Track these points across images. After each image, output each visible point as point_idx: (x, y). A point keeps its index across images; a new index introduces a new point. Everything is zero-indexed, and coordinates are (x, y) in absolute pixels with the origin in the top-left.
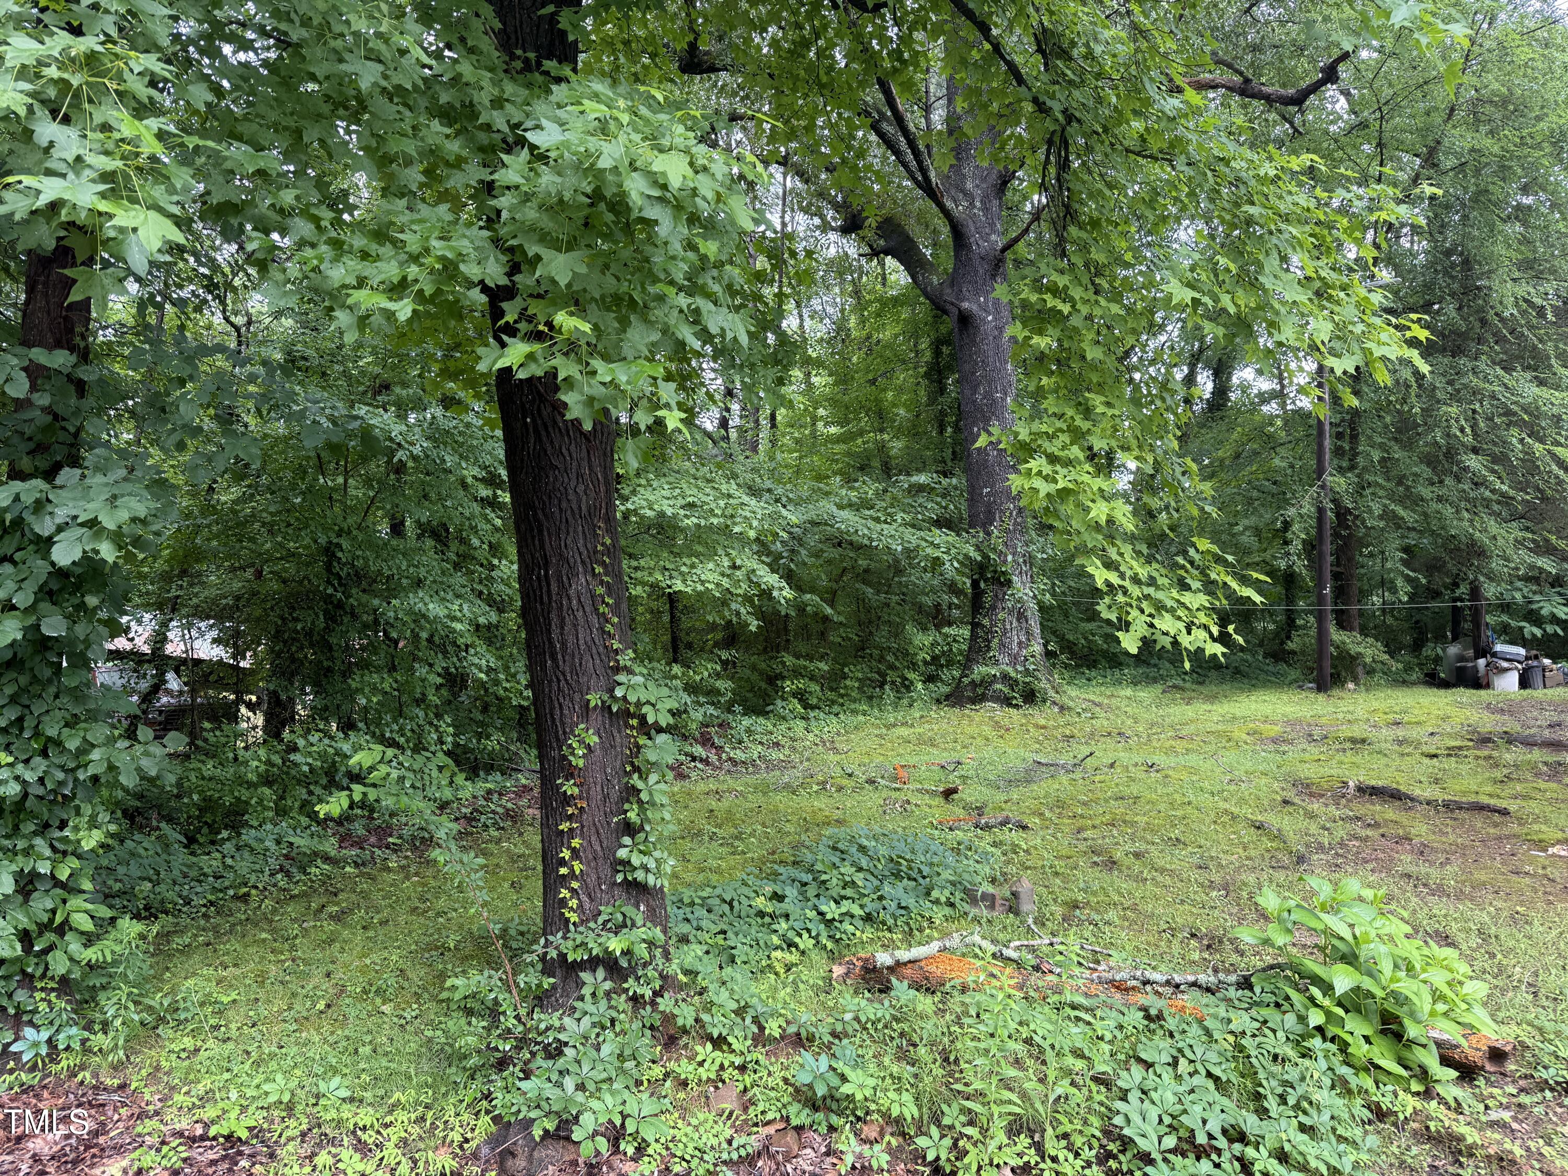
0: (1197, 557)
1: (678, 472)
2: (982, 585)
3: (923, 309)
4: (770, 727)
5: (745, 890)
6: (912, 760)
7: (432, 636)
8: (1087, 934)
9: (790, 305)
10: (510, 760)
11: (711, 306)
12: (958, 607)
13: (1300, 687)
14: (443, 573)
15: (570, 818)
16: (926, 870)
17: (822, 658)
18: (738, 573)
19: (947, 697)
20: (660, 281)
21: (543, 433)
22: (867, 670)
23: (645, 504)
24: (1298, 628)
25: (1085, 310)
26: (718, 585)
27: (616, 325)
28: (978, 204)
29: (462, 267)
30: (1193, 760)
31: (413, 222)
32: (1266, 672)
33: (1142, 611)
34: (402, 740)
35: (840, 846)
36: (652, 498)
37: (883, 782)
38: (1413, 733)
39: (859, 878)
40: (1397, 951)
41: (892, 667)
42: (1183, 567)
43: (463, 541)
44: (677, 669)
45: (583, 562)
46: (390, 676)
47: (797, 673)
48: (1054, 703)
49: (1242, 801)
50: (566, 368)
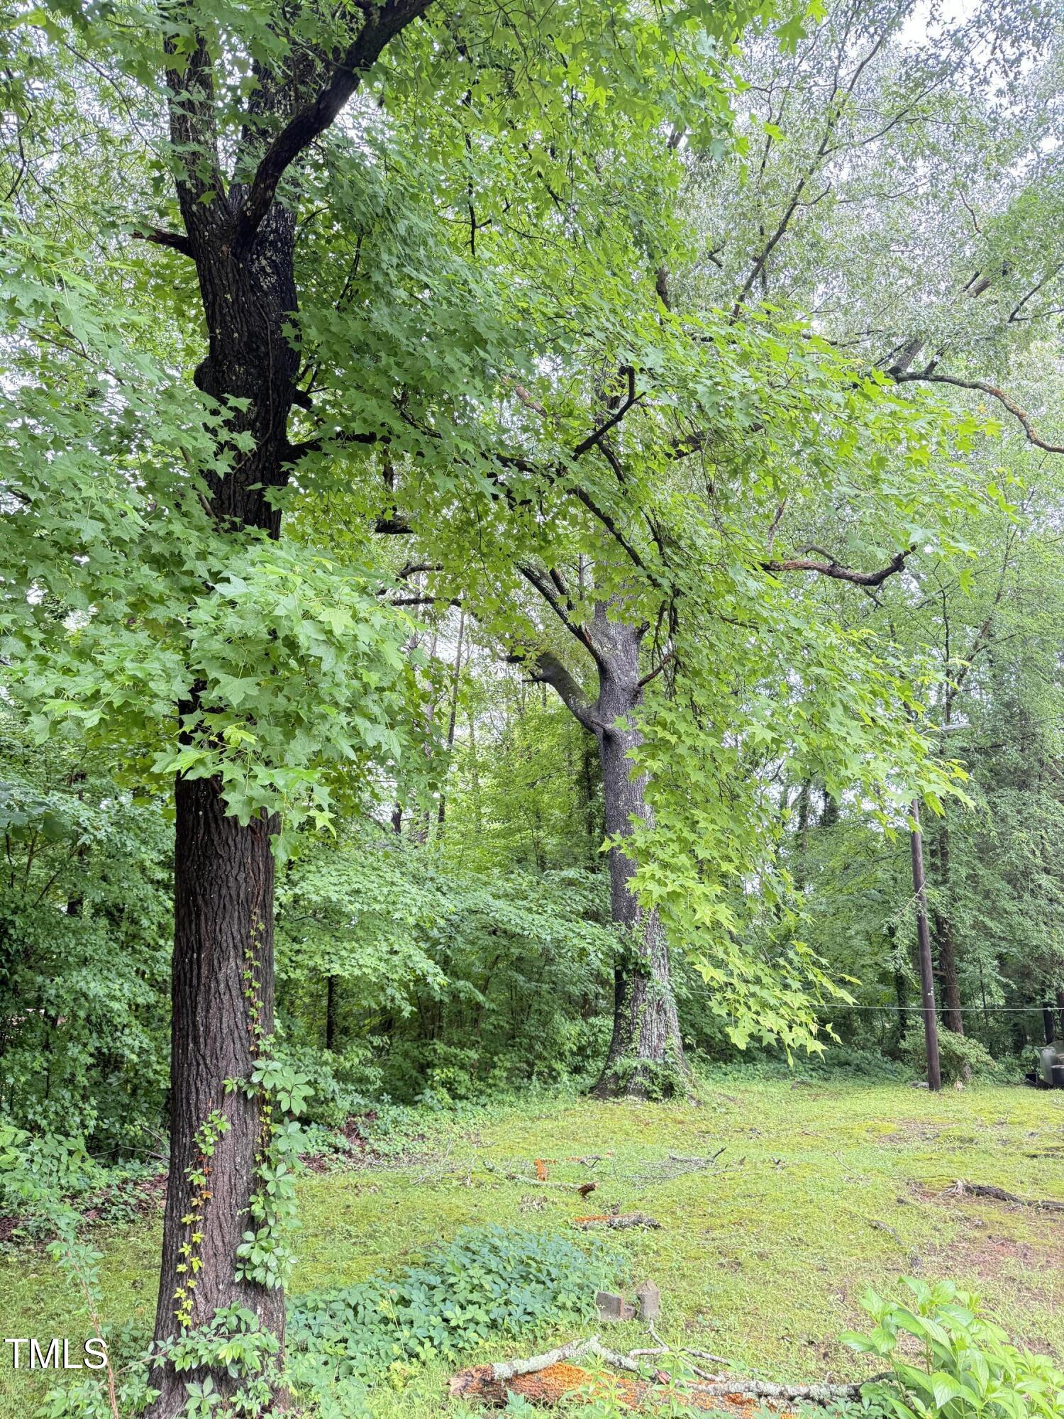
0: (796, 959)
1: (347, 860)
2: (625, 976)
3: (575, 728)
4: (417, 1118)
5: (373, 1294)
6: (553, 1155)
7: (88, 1016)
8: (708, 1342)
9: (462, 717)
10: (151, 1147)
11: (368, 724)
12: (604, 998)
13: (915, 1085)
14: (109, 952)
15: (194, 1209)
16: (555, 1272)
17: (473, 1045)
18: (395, 958)
19: (592, 1089)
20: (324, 702)
21: (213, 825)
22: (516, 1059)
23: (312, 889)
24: (909, 1028)
25: (689, 742)
26: (375, 970)
27: (281, 737)
28: (620, 647)
29: (151, 684)
30: (817, 1157)
31: (113, 645)
32: (884, 1070)
33: (749, 1008)
34: (44, 1123)
35: (472, 1246)
36: (319, 884)
37: (522, 1178)
38: (1018, 1133)
39: (487, 1281)
40: (992, 1359)
41: (540, 1057)
42: (784, 967)
43: (135, 922)
44: (328, 1055)
45: (235, 947)
46: (42, 1054)
47: (448, 1061)
48: (692, 1097)
49: (860, 1200)
50: (231, 771)
